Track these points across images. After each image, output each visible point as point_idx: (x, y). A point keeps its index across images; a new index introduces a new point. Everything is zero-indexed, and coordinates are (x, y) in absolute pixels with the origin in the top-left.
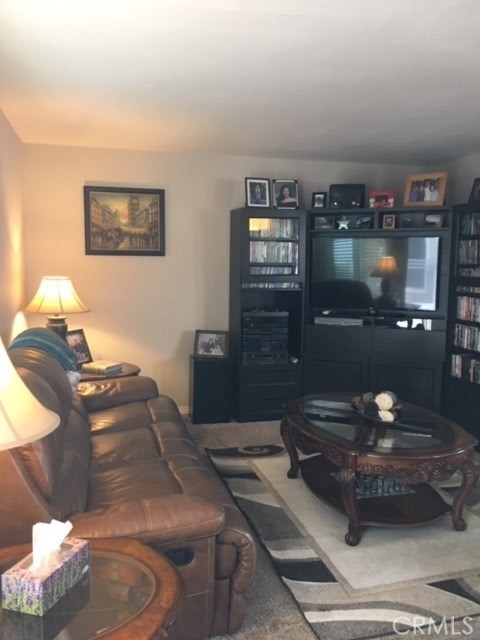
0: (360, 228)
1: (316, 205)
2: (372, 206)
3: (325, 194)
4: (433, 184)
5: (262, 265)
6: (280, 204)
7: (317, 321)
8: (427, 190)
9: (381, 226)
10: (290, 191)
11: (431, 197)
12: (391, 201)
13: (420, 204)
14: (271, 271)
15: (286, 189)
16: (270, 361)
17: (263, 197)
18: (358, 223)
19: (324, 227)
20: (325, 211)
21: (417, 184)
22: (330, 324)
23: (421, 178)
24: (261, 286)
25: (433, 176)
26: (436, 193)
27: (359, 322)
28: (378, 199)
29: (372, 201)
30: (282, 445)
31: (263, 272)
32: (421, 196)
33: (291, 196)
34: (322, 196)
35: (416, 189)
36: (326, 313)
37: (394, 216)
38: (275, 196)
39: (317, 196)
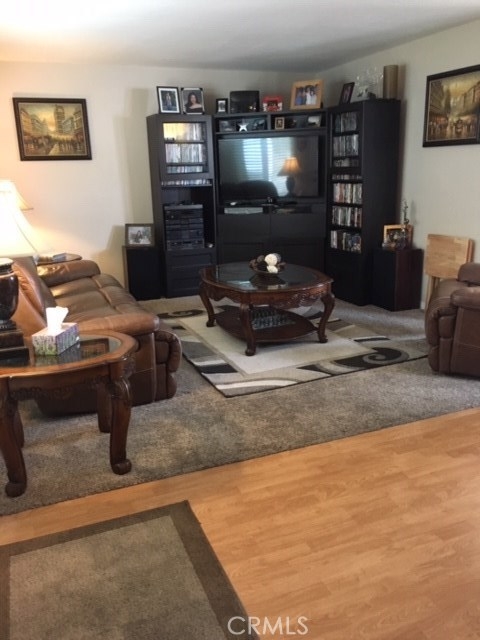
0: (257, 129)
1: (220, 110)
2: (265, 110)
3: (226, 100)
4: (312, 89)
5: (177, 165)
6: (189, 110)
7: (226, 211)
8: (308, 95)
9: (273, 127)
10: (196, 97)
11: (312, 101)
12: (280, 105)
13: (303, 107)
14: (185, 170)
15: (193, 96)
16: (190, 247)
17: (174, 104)
18: (256, 125)
19: (228, 129)
20: (226, 116)
21: (301, 90)
22: (237, 213)
23: (303, 84)
24: (178, 183)
25: (313, 83)
26: (315, 98)
27: (259, 210)
28: (270, 103)
29: (265, 105)
30: (204, 309)
31: (179, 171)
32: (303, 101)
33: (198, 102)
34: (224, 102)
35: (300, 94)
36: (233, 204)
37: (283, 118)
38: (184, 103)
39: (220, 102)
